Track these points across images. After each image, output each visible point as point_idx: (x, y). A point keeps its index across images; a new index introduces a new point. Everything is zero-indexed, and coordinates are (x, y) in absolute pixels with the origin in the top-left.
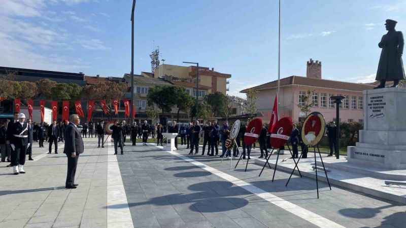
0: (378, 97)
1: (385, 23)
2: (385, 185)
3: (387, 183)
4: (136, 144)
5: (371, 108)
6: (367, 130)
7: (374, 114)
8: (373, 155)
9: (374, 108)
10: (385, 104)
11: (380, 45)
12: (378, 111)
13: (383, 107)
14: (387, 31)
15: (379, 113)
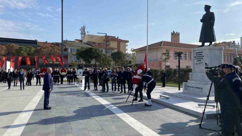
0: (200, 52)
1: (204, 7)
2: (198, 106)
3: (199, 105)
4: (63, 83)
5: (196, 59)
6: (194, 72)
7: (198, 62)
8: (197, 88)
9: (198, 59)
10: (203, 56)
11: (202, 21)
12: (200, 61)
13: (202, 59)
14: (206, 12)
15: (200, 62)
